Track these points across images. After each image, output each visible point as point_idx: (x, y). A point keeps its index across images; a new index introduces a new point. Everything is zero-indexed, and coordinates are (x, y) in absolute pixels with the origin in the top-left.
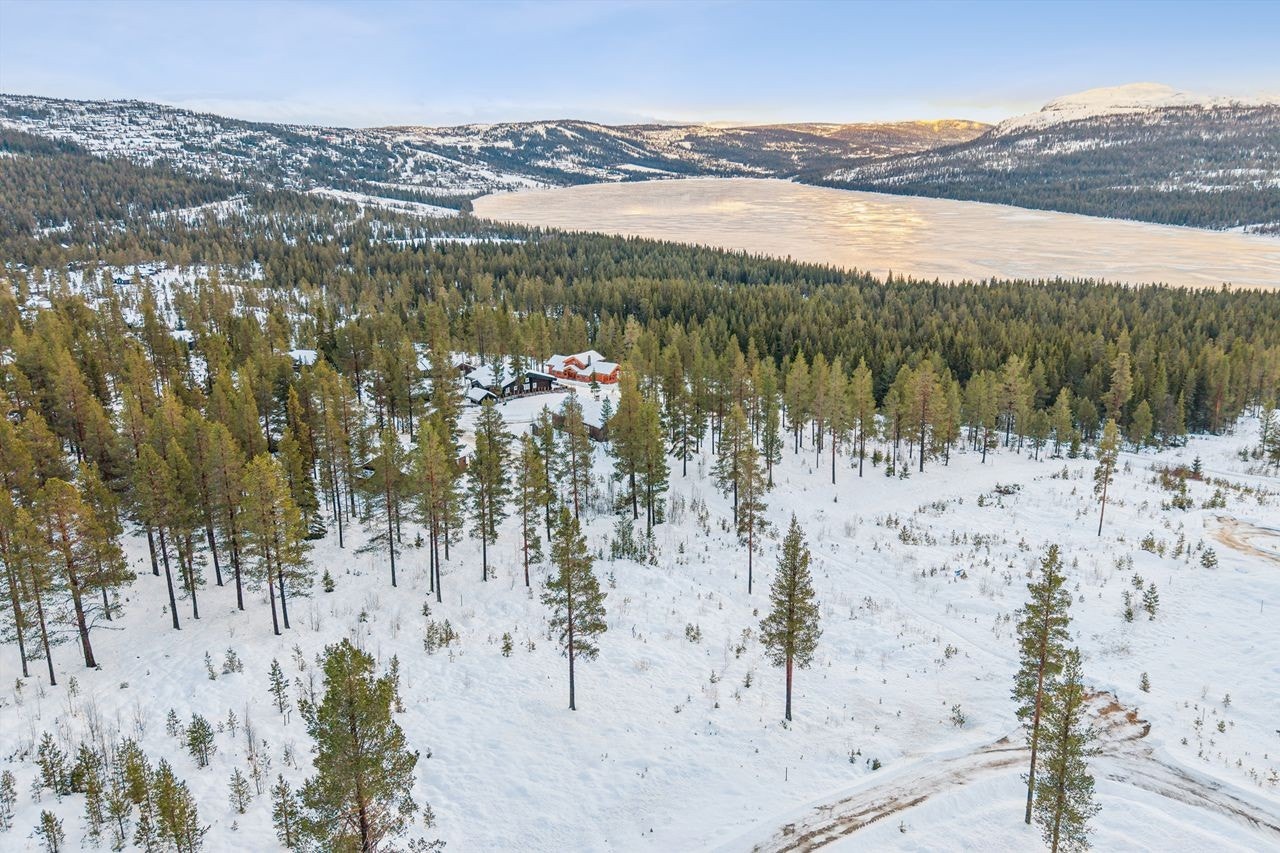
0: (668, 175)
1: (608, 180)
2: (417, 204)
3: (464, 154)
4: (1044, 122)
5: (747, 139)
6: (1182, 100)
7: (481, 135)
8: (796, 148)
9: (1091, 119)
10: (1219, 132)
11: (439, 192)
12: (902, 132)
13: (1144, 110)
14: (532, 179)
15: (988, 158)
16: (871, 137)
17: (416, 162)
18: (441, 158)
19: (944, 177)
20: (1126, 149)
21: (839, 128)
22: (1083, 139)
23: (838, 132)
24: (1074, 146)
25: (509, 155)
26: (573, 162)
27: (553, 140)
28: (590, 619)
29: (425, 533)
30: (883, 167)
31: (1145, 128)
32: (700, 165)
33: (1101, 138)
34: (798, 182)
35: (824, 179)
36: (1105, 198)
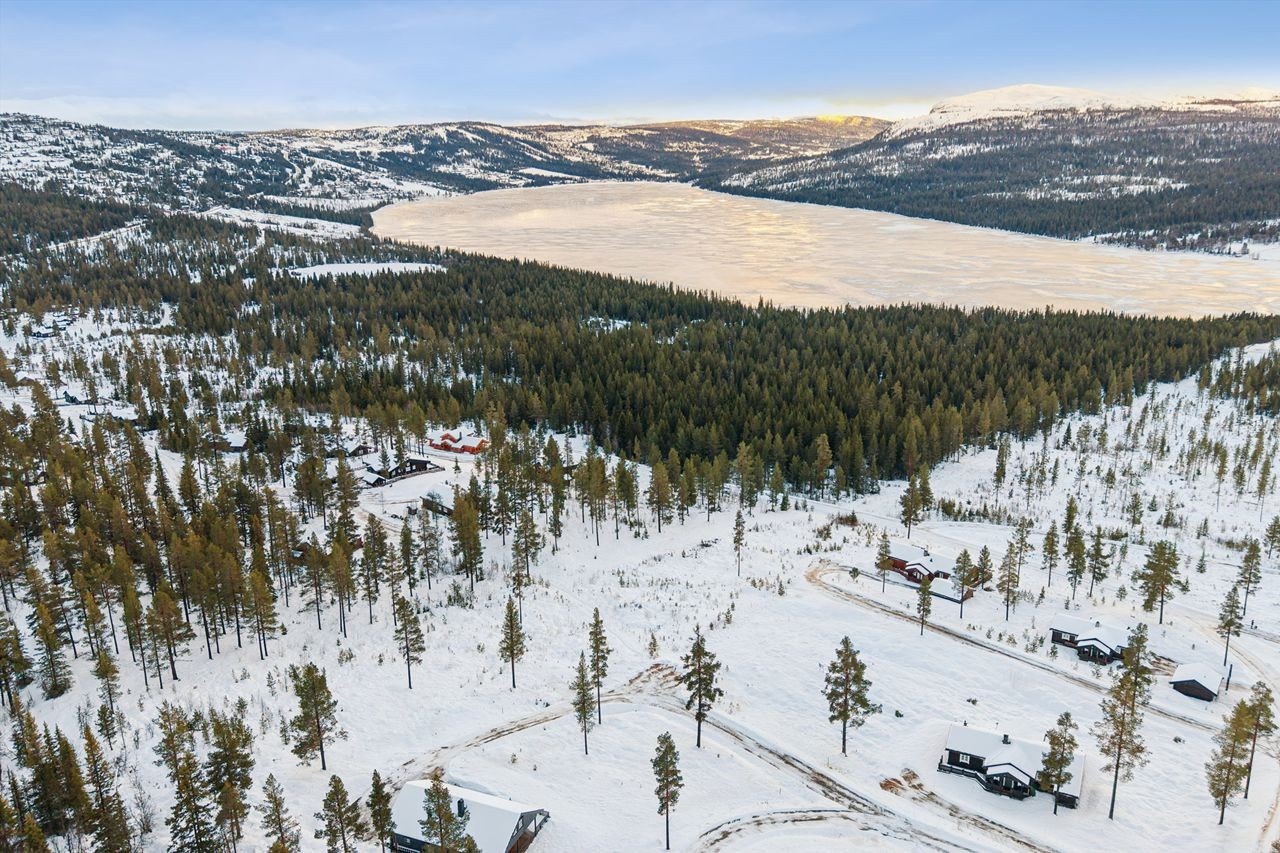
0: (571, 179)
1: (511, 186)
2: (317, 220)
3: (363, 160)
4: (932, 125)
5: (650, 139)
6: (1059, 103)
7: (380, 139)
8: (698, 148)
9: (974, 122)
10: (1089, 136)
11: (339, 206)
12: (803, 129)
13: (1024, 113)
14: (434, 186)
15: (877, 163)
16: (772, 136)
17: (314, 172)
18: (340, 166)
19: (834, 184)
20: (1001, 154)
21: (741, 125)
22: (965, 144)
23: (740, 130)
24: (958, 150)
25: (410, 161)
26: (476, 167)
27: (454, 144)
28: (416, 646)
29: (337, 598)
30: (779, 171)
31: (1023, 132)
32: (603, 168)
33: (982, 143)
34: (698, 187)
35: (723, 184)
36: (978, 206)
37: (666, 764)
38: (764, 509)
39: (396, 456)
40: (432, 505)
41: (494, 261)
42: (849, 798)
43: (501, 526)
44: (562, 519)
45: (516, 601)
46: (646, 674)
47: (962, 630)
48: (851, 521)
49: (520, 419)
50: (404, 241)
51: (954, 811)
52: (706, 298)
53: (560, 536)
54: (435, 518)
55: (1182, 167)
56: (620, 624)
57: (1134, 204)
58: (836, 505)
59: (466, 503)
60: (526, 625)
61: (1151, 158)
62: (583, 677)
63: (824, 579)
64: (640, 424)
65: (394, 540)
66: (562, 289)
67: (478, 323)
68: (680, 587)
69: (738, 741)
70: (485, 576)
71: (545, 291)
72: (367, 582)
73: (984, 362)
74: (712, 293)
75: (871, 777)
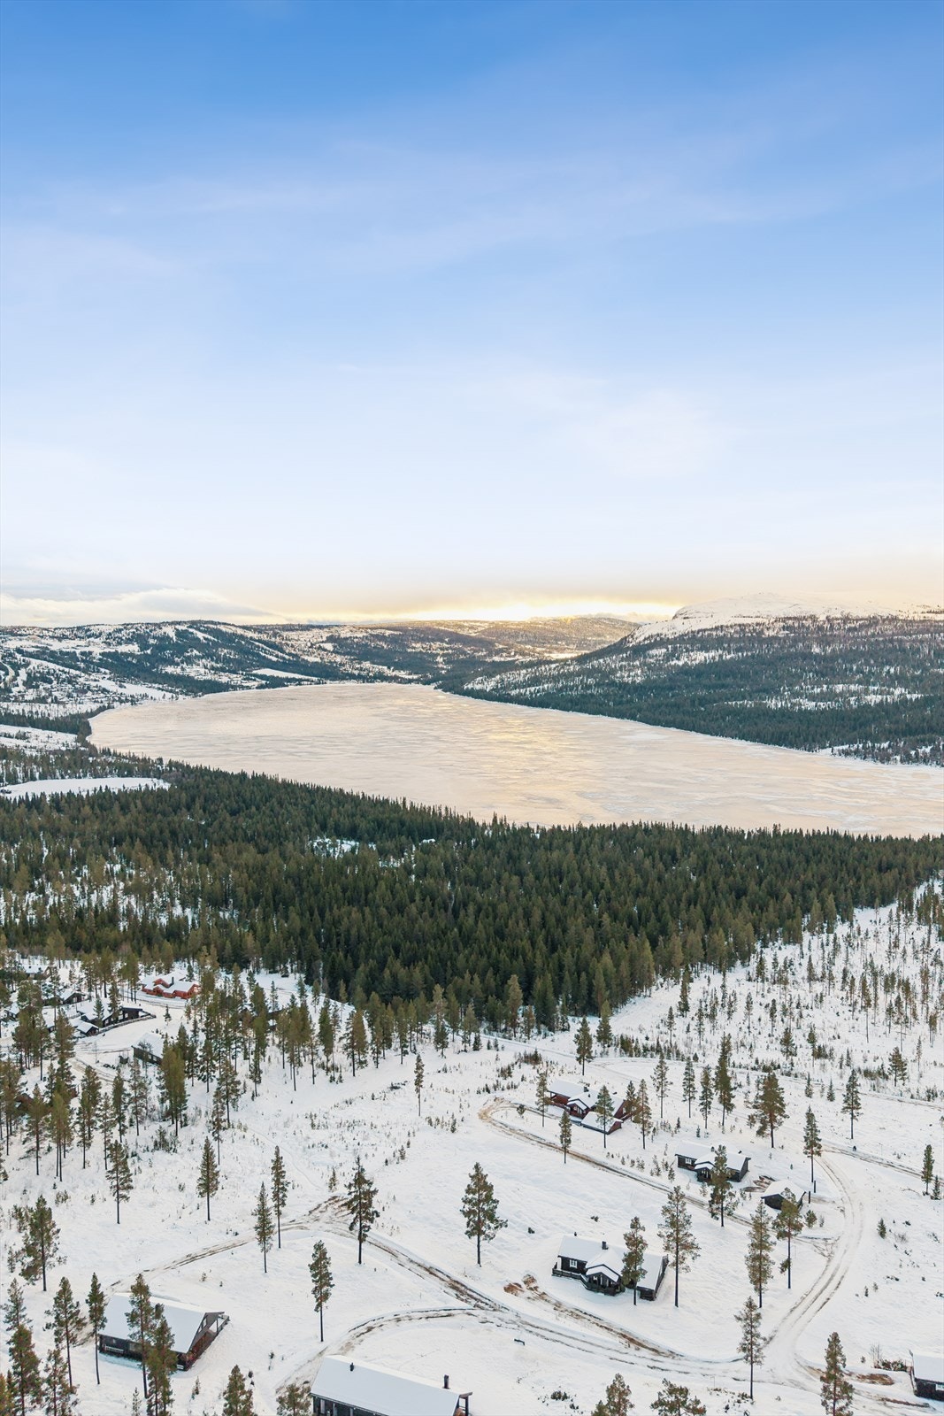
0: (308, 680)
1: (243, 687)
2: (30, 729)
3: (83, 661)
4: (675, 631)
5: (393, 640)
6: (799, 610)
7: (103, 638)
8: (442, 649)
9: (717, 628)
10: (829, 644)
11: (55, 711)
12: (549, 630)
13: (765, 620)
14: (159, 689)
15: (620, 669)
16: (517, 637)
17: (29, 674)
18: (58, 667)
19: (577, 690)
20: (743, 661)
22: (707, 651)
23: (485, 630)
24: (700, 657)
25: (134, 661)
26: (206, 667)
27: (184, 644)
28: (126, 1185)
29: (54, 1145)
30: (522, 675)
31: (764, 639)
32: (342, 669)
33: (724, 649)
34: (440, 690)
35: (465, 687)
36: (719, 715)
37: (320, 1269)
38: (456, 1050)
39: (110, 1005)
40: (142, 1054)
41: (220, 775)
42: (476, 1299)
43: (205, 1073)
44: (262, 1066)
45: (214, 1144)
46: (325, 1205)
47: (601, 1158)
48: (534, 1059)
49: (235, 959)
50: (124, 751)
51: (558, 1306)
52: (440, 814)
53: (260, 1082)
54: (146, 1067)
55: (918, 677)
56: (307, 1162)
57: (871, 716)
58: (526, 1044)
59: (174, 1053)
60: (222, 1167)
61: (888, 668)
62: (263, 1204)
63: (494, 1116)
64: (351, 965)
65: (106, 1089)
66: (290, 808)
67: (198, 849)
68: (363, 1128)
69: (394, 1258)
70: (189, 1122)
71: (272, 810)
72: (82, 1129)
73: (695, 890)
74: (446, 808)
75: (498, 1282)
